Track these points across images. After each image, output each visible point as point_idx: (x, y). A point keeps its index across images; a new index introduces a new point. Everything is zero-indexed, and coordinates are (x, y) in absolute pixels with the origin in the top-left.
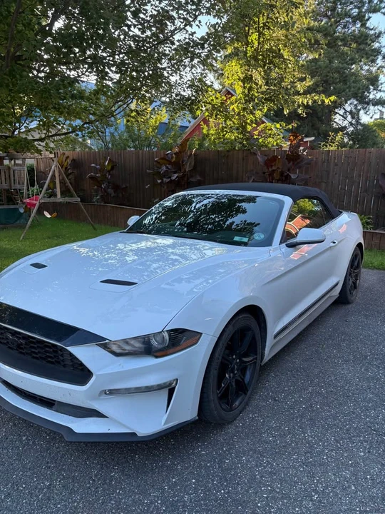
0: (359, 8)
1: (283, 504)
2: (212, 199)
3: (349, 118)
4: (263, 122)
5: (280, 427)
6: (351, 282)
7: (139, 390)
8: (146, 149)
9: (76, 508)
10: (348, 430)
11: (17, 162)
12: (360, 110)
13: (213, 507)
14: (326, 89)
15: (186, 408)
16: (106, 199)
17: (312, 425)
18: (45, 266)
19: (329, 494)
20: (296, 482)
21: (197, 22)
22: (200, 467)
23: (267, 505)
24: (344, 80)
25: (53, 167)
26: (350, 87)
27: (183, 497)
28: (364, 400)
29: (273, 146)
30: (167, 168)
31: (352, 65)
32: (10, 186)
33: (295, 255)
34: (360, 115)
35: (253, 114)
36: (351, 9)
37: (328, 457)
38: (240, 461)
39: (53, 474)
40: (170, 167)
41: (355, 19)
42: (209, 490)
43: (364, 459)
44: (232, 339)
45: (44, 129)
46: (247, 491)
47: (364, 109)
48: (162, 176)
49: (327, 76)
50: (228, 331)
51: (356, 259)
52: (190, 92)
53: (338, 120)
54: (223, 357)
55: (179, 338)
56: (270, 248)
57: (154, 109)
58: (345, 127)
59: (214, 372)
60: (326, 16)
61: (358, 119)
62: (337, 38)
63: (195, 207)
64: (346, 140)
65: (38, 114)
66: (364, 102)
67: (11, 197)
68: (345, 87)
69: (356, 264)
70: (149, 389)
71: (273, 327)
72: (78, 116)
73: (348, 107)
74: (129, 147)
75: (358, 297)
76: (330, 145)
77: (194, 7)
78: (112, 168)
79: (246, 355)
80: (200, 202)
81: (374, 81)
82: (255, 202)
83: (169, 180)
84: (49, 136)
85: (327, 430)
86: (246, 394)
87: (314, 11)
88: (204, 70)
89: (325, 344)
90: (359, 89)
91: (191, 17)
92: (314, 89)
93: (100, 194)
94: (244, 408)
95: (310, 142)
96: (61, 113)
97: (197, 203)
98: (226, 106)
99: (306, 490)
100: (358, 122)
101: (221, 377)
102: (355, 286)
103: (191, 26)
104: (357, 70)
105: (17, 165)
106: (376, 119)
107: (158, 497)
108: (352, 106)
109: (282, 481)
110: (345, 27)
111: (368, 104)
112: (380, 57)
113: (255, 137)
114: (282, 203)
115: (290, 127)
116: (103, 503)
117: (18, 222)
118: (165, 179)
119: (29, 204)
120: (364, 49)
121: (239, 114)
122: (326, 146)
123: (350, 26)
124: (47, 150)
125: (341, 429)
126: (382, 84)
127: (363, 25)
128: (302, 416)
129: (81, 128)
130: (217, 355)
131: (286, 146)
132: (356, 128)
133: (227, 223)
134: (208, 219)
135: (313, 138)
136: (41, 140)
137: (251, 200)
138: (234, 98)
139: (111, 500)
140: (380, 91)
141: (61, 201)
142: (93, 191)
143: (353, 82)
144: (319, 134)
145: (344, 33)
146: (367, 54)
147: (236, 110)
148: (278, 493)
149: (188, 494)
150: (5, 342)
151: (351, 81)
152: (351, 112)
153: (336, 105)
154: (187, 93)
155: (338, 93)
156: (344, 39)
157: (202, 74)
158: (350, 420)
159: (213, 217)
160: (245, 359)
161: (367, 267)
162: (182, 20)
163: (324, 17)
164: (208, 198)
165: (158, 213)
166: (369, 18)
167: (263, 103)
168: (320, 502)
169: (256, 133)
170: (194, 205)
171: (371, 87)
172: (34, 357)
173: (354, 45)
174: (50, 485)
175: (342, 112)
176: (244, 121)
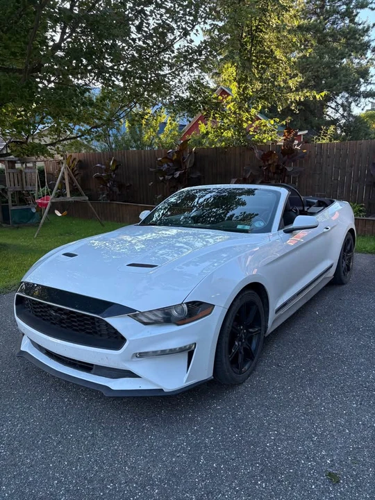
0: (347, 4)
1: (288, 444)
2: (214, 193)
3: (341, 111)
4: (258, 119)
5: (283, 387)
6: (344, 265)
7: (164, 353)
8: (148, 149)
9: (116, 450)
10: (342, 388)
11: (28, 165)
12: (351, 102)
13: (230, 446)
14: (318, 83)
15: (203, 368)
16: (111, 197)
17: (311, 385)
18: (76, 255)
19: (326, 436)
20: (298, 428)
21: (194, 31)
22: (217, 418)
23: (275, 444)
24: (335, 74)
25: (62, 169)
26: (340, 81)
27: (205, 439)
28: (357, 364)
29: (268, 140)
30: (168, 165)
31: (342, 59)
32: (23, 188)
33: (292, 241)
34: (352, 107)
35: (248, 112)
36: (340, 6)
37: (325, 408)
38: (250, 413)
39: (93, 426)
40: (171, 164)
41: (343, 15)
42: (226, 435)
43: (357, 410)
44: (239, 312)
45: (56, 134)
46: (258, 435)
47: (355, 101)
48: (164, 174)
49: (318, 71)
50: (236, 304)
51: (348, 243)
52: (188, 94)
53: (331, 113)
54: (233, 327)
55: (195, 310)
56: (269, 233)
57: (156, 111)
58: (337, 120)
59: (226, 339)
60: (315, 13)
61: (350, 111)
62: (327, 34)
63: (198, 202)
64: (339, 132)
65: (50, 121)
66: (355, 94)
67: (22, 198)
68: (336, 81)
69: (349, 247)
70: (172, 352)
71: (275, 303)
72: (87, 121)
73: (339, 100)
74: (131, 147)
75: (352, 278)
76: (322, 138)
77: (192, 18)
78: (117, 167)
79: (252, 327)
80: (202, 197)
81: (364, 73)
82: (254, 195)
83: (170, 177)
84: (60, 141)
85: (324, 388)
86: (253, 360)
87: (303, 10)
88: (201, 73)
89: (321, 319)
90: (350, 82)
91: (189, 26)
92: (306, 84)
93: (106, 192)
94: (251, 373)
95: (304, 135)
96: (71, 119)
97: (200, 198)
98: (223, 105)
99: (307, 433)
100: (350, 115)
101: (231, 344)
102: (348, 269)
103: (189, 34)
104: (347, 64)
105: (29, 168)
106: (367, 110)
107: (183, 440)
108: (343, 99)
109: (286, 427)
110: (334, 23)
111: (359, 97)
112: (369, 51)
113: (251, 133)
114: (278, 195)
115: (284, 123)
116: (138, 446)
117: (31, 221)
118: (166, 177)
119: (40, 204)
120: (353, 44)
121: (235, 113)
122: (319, 140)
123: (339, 22)
124: (58, 154)
125: (336, 386)
126: (372, 76)
127: (352, 21)
128: (302, 378)
129: (89, 132)
130: (227, 324)
131: (281, 141)
132: (347, 120)
133: (227, 216)
134: (210, 213)
135: (306, 132)
136: (52, 144)
137: (251, 192)
138: (230, 97)
139: (145, 443)
140: (370, 83)
141: (70, 200)
142: (99, 190)
143: (344, 76)
144: (312, 127)
145: (333, 30)
146: (356, 48)
147: (233, 109)
148: (283, 436)
149: (208, 438)
150: (49, 318)
151: (342, 75)
152: (342, 105)
153: (328, 99)
154: (186, 95)
155: (329, 87)
156: (334, 35)
157: (199, 77)
158: (344, 380)
159: (214, 210)
160: (251, 330)
161: (360, 251)
162: (181, 31)
163: (313, 14)
164: (210, 192)
165: (165, 209)
166: (358, 13)
167: (258, 102)
168: (320, 442)
169: (252, 129)
170: (196, 200)
171: (362, 80)
172: (74, 330)
173: (343, 41)
174: (93, 434)
175: (333, 105)
176: (240, 119)
